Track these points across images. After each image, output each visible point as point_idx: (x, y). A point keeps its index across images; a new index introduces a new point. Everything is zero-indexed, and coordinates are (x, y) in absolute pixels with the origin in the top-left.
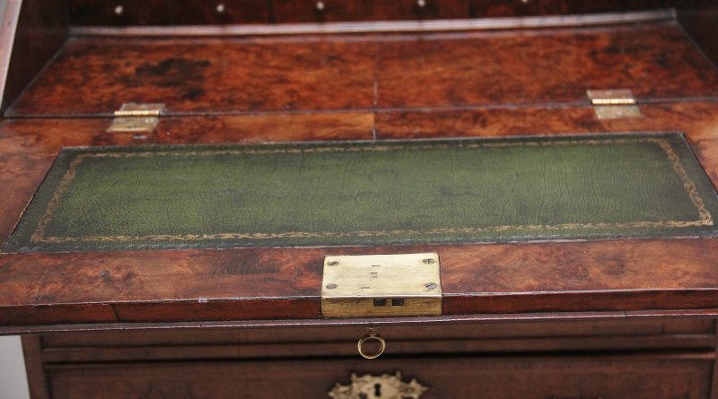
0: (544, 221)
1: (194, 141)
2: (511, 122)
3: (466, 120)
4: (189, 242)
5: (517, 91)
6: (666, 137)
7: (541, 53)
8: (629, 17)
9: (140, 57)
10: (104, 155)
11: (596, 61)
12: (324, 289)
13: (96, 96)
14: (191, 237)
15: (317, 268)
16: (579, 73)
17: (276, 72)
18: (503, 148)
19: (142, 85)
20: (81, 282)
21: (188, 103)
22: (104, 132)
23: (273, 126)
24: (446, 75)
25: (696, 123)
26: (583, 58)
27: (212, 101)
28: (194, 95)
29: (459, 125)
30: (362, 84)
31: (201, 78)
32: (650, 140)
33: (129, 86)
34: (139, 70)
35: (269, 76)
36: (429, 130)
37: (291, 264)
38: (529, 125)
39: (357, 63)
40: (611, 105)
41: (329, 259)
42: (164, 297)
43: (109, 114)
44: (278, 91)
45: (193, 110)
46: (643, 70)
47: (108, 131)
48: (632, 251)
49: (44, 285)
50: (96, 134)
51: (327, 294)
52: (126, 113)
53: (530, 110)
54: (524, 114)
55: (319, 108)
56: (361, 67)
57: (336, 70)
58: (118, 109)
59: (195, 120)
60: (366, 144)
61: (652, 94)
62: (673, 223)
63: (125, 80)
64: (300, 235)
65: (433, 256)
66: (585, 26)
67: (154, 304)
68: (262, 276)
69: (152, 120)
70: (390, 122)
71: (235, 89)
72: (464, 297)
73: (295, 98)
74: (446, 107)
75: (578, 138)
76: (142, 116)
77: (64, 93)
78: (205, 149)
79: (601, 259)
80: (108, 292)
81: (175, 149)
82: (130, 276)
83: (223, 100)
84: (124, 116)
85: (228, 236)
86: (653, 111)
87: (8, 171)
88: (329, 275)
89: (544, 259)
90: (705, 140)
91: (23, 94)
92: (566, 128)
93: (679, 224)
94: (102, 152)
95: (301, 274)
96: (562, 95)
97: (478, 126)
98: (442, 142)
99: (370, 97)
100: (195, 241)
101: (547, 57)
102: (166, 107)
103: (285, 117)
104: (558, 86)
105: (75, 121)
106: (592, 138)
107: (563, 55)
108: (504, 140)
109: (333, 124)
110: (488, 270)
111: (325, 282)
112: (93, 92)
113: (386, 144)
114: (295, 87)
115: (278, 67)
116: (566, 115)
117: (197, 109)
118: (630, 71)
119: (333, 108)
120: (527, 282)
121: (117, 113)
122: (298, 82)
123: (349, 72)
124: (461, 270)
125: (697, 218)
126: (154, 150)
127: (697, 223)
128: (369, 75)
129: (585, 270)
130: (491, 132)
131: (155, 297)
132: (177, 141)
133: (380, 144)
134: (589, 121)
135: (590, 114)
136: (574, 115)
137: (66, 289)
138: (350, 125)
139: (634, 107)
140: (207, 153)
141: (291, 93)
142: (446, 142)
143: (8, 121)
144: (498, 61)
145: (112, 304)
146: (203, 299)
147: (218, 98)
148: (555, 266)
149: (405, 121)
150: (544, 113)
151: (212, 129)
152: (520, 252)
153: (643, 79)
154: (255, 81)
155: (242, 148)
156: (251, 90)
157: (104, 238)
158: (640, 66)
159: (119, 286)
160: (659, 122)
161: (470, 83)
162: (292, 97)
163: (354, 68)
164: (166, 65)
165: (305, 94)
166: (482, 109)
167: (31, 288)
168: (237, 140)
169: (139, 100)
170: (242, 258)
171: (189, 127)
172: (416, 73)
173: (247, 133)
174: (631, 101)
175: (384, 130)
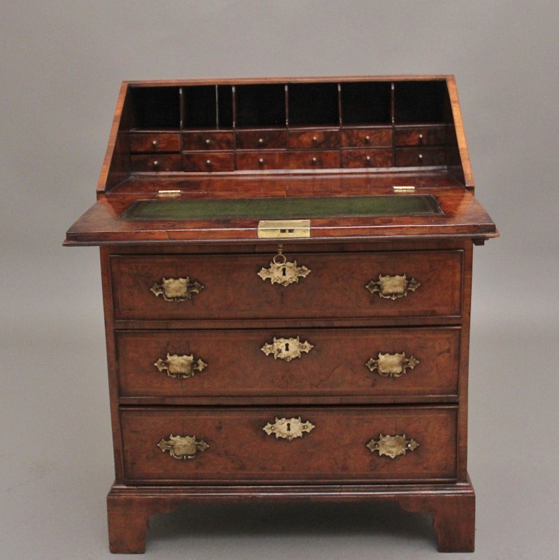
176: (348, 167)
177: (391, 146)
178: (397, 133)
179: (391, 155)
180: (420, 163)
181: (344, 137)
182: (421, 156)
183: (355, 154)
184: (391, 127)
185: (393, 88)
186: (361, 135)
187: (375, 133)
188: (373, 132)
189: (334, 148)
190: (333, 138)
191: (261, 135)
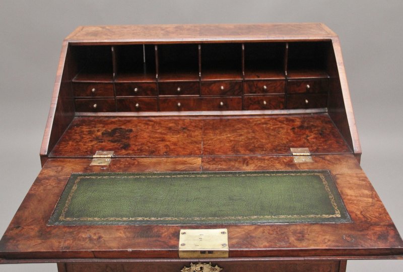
0: (272, 214)
1: (126, 170)
2: (259, 164)
3: (240, 162)
4: (124, 221)
5: (261, 148)
6: (322, 172)
7: (272, 128)
8: (308, 111)
9: (104, 127)
10: (89, 177)
11: (294, 133)
12: (180, 246)
13: (85, 147)
14: (125, 219)
15: (177, 235)
16: (288, 139)
17: (161, 136)
18: (255, 177)
19: (104, 141)
20: (80, 240)
21: (123, 151)
22: (89, 165)
23: (159, 163)
24: (232, 139)
25: (335, 165)
26: (289, 131)
27: (133, 150)
28: (126, 147)
29: (237, 165)
30: (196, 142)
31: (129, 138)
32: (316, 174)
33: (100, 142)
34: (103, 134)
35: (157, 138)
36: (224, 167)
37: (166, 233)
38: (266, 165)
39: (194, 131)
40: (300, 155)
41: (182, 231)
42: (114, 248)
43: (91, 157)
44: (161, 145)
45: (125, 155)
46: (313, 138)
47: (91, 165)
48: (307, 229)
49: (65, 242)
50: (85, 167)
51: (181, 248)
52: (98, 156)
53: (267, 157)
54: (264, 159)
55: (178, 155)
56: (196, 133)
57: (186, 135)
58: (94, 154)
59: (126, 160)
60: (198, 174)
61: (317, 150)
62: (325, 216)
63: (97, 138)
64: (170, 219)
65: (225, 230)
66: (290, 114)
67: (110, 252)
68: (154, 239)
69: (109, 159)
70: (208, 163)
71: (143, 144)
72: (237, 251)
73: (168, 150)
74: (231, 155)
75: (286, 172)
76: (104, 158)
77: (72, 145)
78: (130, 175)
79: (294, 233)
80: (91, 245)
81: (118, 175)
82: (100, 237)
83: (138, 150)
84: (97, 158)
85: (140, 219)
86: (317, 159)
87: (50, 185)
88: (182, 239)
89: (271, 232)
90: (338, 174)
91: (56, 146)
92: (282, 167)
93: (327, 216)
94: (88, 176)
95: (170, 238)
96: (280, 150)
97: (245, 165)
98: (229, 173)
99: (199, 149)
100: (126, 221)
101: (274, 130)
102: (114, 153)
103: (164, 159)
104: (278, 145)
105: (77, 160)
106: (292, 172)
107: (281, 129)
108: (255, 173)
109: (184, 163)
110: (248, 238)
111: (181, 242)
112: (84, 145)
113: (206, 174)
114: (168, 143)
115: (161, 133)
116: (282, 161)
117: (127, 154)
118: (308, 138)
119: (185, 155)
120: (264, 244)
121: (94, 156)
122: (169, 141)
123: (191, 136)
124: (237, 238)
125: (334, 213)
126: (109, 175)
127: (334, 216)
128: (199, 138)
129: (288, 238)
130: (250, 168)
131: (110, 248)
132: (119, 170)
133: (204, 174)
134: (290, 164)
135: (292, 161)
136: (285, 160)
137: (74, 244)
138: (191, 164)
139: (310, 157)
140: (131, 177)
141: (166, 146)
142: (231, 173)
143: (50, 159)
144: (254, 132)
145: (93, 251)
146: (130, 250)
147: (136, 149)
148: (275, 236)
149: (214, 162)
150: (272, 159)
151: (134, 164)
152: (261, 229)
153: (313, 143)
154: (151, 140)
155: (145, 174)
156: (150, 144)
157: (89, 219)
158: (313, 136)
159: (95, 242)
160: (320, 165)
161: (242, 143)
162: (167, 148)
163: (193, 134)
164: (114, 131)
165: (172, 147)
166: (246, 157)
167: (60, 242)
168: (143, 171)
169: (103, 149)
170: (146, 230)
171: (124, 163)
172: (219, 137)
173: (147, 167)
174: (309, 154)
175: (205, 167)
176: (248, 109)
177: (284, 94)
178: (289, 84)
179: (283, 100)
180: (306, 107)
181: (245, 86)
182: (307, 101)
183: (254, 99)
184: (284, 78)
185: (287, 47)
186: (259, 85)
187: (271, 84)
188: (270, 82)
189: (237, 95)
190: (237, 87)
191: (179, 84)
